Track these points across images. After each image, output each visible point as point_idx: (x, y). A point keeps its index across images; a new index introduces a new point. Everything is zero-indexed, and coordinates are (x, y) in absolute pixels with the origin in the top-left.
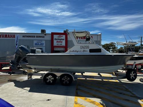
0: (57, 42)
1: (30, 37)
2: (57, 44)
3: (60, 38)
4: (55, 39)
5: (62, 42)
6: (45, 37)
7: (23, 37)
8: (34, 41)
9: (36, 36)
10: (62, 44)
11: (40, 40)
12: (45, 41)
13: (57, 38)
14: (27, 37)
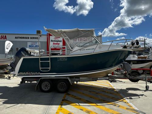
0: (54, 44)
1: (23, 38)
3: (57, 40)
4: (52, 41)
5: (59, 44)
7: (16, 38)
8: (28, 43)
11: (35, 42)
12: (40, 43)
13: (54, 40)
14: (20, 38)
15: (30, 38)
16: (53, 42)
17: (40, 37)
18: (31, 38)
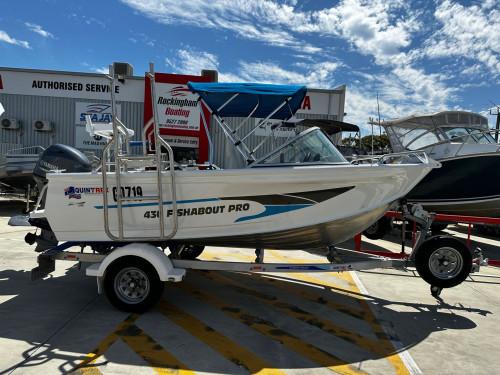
0: (169, 112)
1: (61, 86)
2: (168, 121)
3: (179, 98)
4: (162, 101)
5: (187, 114)
6: (120, 90)
7: (35, 85)
8: (77, 104)
9: (87, 85)
10: (186, 122)
11: (103, 101)
12: (119, 107)
13: (168, 96)
14: (51, 85)
15: (85, 88)
16: (166, 106)
17: (119, 84)
18: (90, 88)
